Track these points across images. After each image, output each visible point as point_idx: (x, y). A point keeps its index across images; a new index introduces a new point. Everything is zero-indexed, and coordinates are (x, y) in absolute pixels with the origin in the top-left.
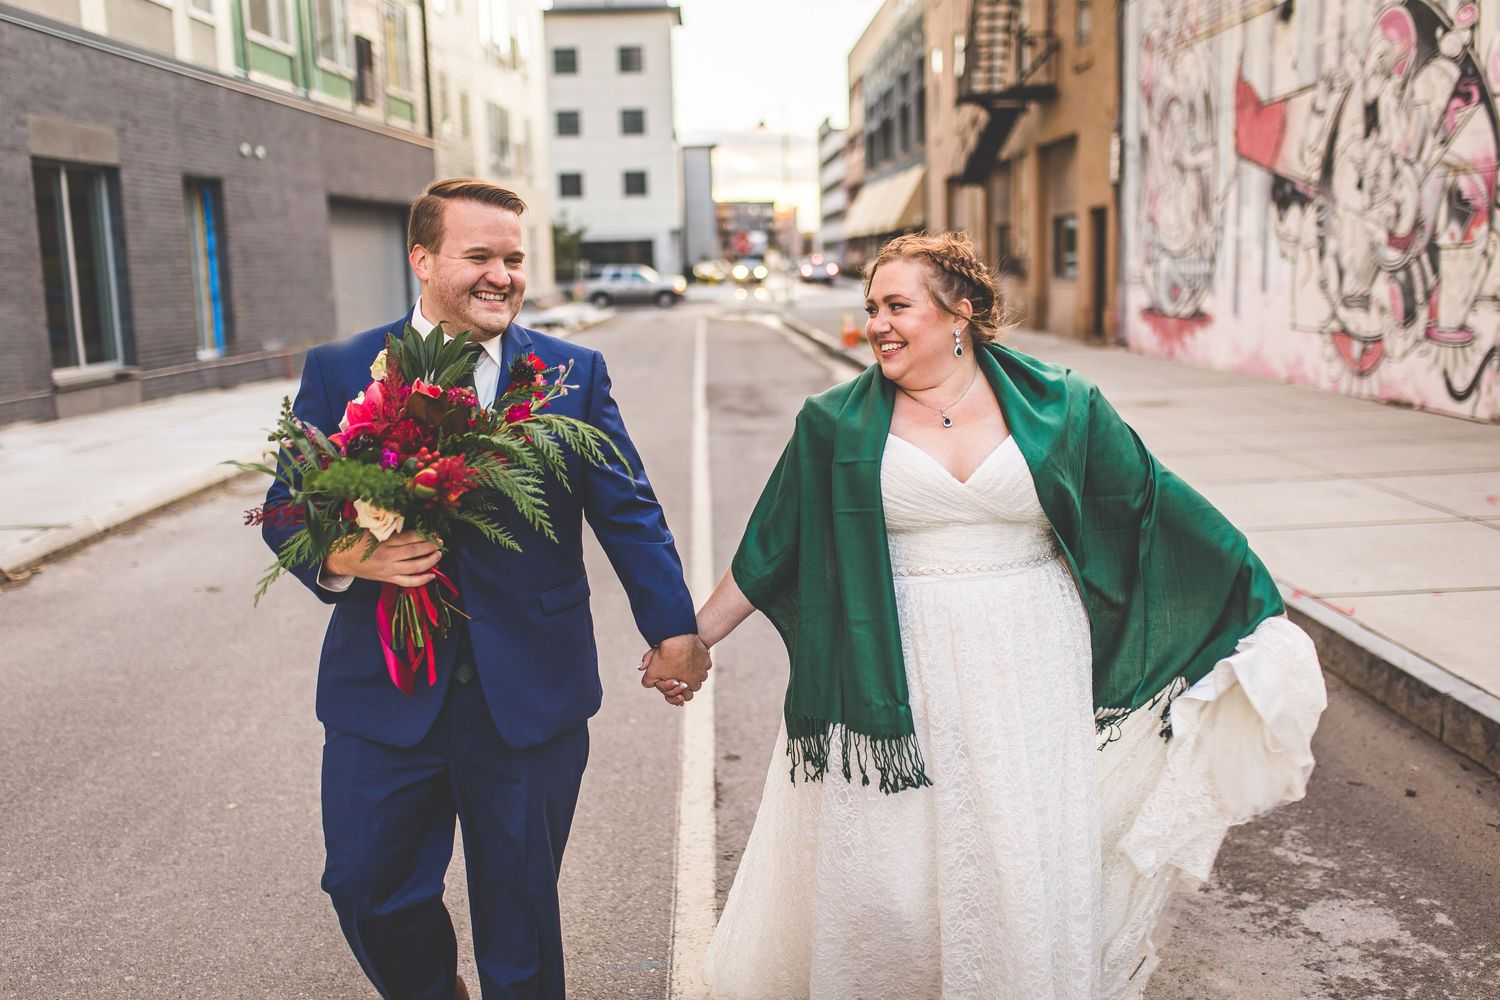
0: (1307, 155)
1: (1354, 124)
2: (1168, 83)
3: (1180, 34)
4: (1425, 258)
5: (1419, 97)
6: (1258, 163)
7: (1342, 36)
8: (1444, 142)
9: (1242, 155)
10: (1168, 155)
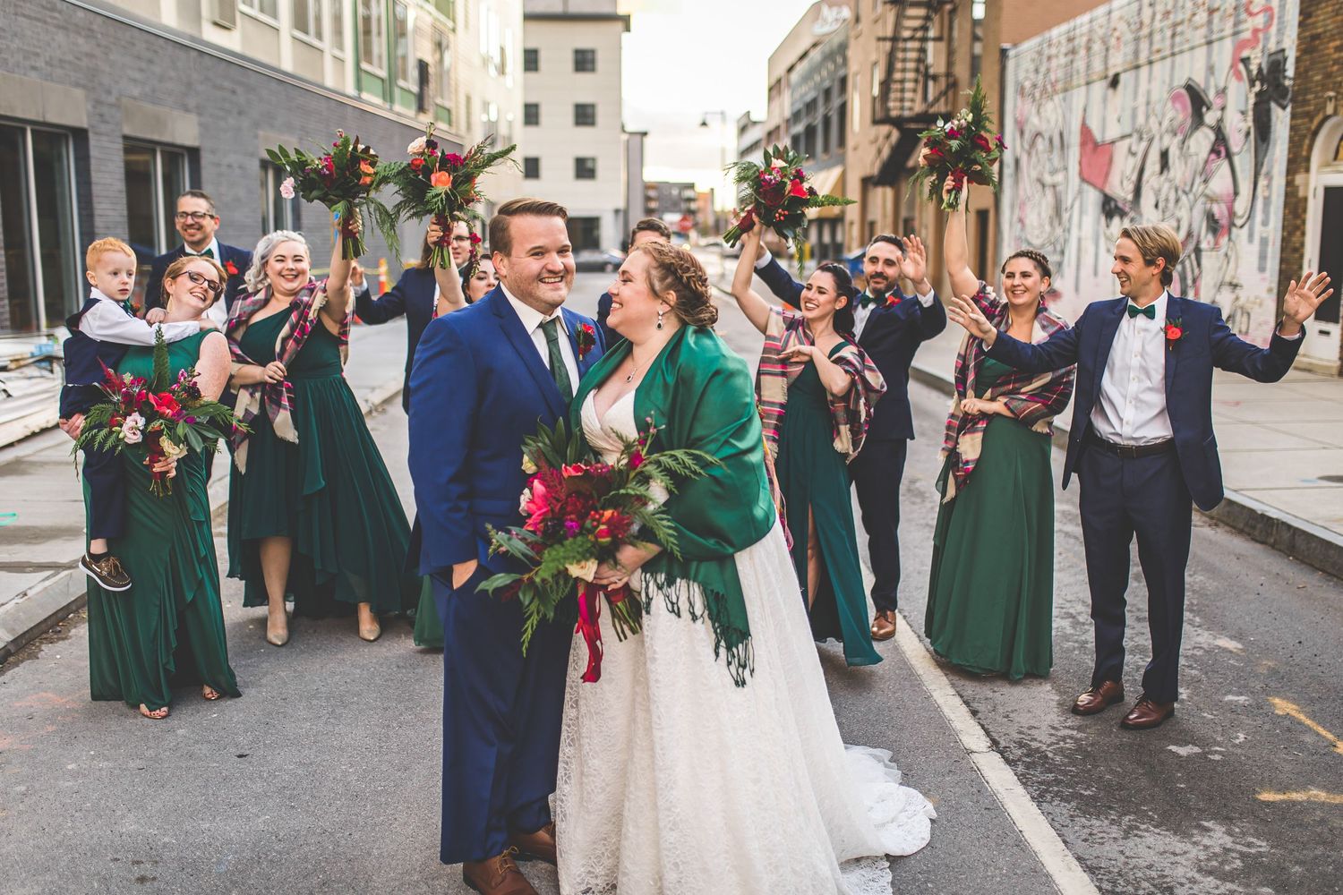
0: (1125, 183)
1: (1154, 164)
2: (1034, 122)
3: (1044, 86)
4: (1193, 256)
5: (1192, 150)
6: (1094, 186)
7: (1148, 103)
8: (1206, 181)
9: (1083, 180)
10: (1034, 174)
